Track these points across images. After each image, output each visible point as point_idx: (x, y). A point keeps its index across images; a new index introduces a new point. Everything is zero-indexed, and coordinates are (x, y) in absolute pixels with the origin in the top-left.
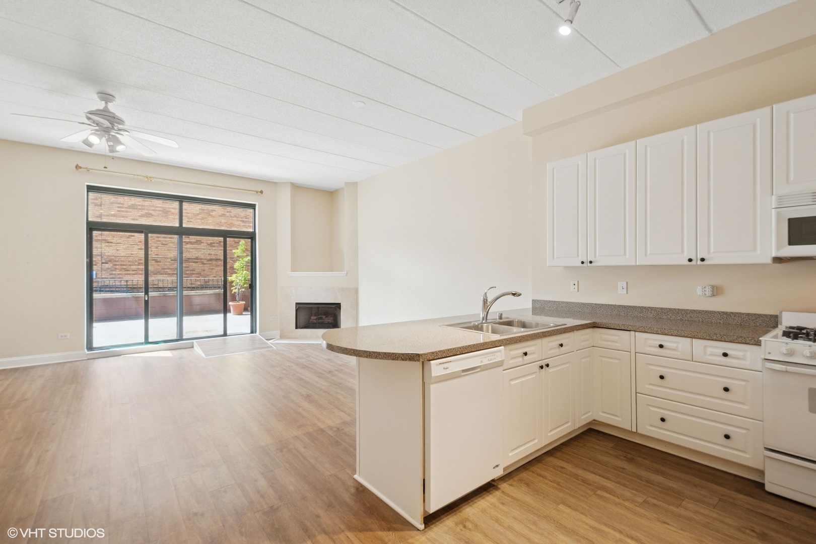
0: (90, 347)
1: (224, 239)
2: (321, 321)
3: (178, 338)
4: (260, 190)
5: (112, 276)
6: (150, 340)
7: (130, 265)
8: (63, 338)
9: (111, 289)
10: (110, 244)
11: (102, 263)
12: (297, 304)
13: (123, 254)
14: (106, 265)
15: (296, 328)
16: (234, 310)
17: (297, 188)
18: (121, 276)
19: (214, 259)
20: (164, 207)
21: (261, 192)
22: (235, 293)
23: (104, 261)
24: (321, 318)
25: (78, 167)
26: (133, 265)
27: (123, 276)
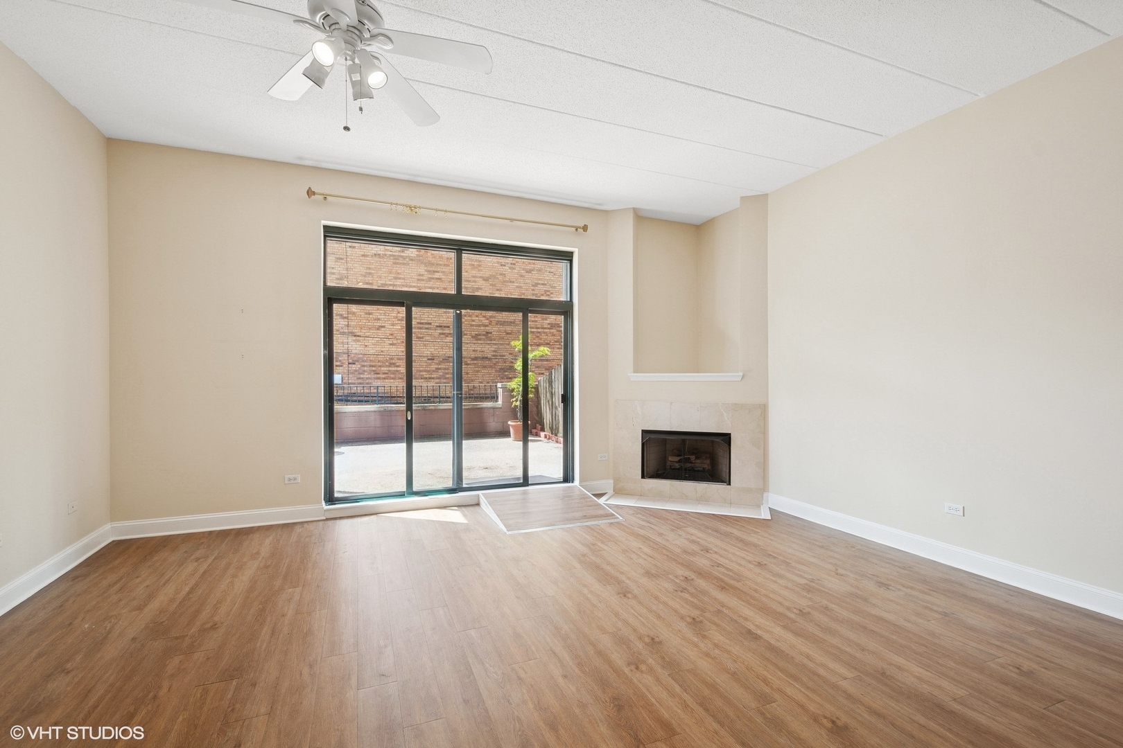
0: (330, 499)
1: (523, 316)
2: (688, 465)
3: (455, 487)
4: (582, 225)
5: (359, 381)
6: (415, 489)
7: (380, 366)
8: (292, 482)
9: (359, 398)
10: (358, 338)
11: (349, 364)
12: (644, 432)
13: (372, 352)
14: (353, 366)
15: (643, 477)
16: (515, 434)
17: (643, 219)
18: (370, 381)
19: (480, 358)
20: (418, 287)
21: (585, 228)
22: (516, 406)
23: (350, 361)
24: (688, 460)
25: (310, 193)
26: (383, 367)
27: (373, 381)
